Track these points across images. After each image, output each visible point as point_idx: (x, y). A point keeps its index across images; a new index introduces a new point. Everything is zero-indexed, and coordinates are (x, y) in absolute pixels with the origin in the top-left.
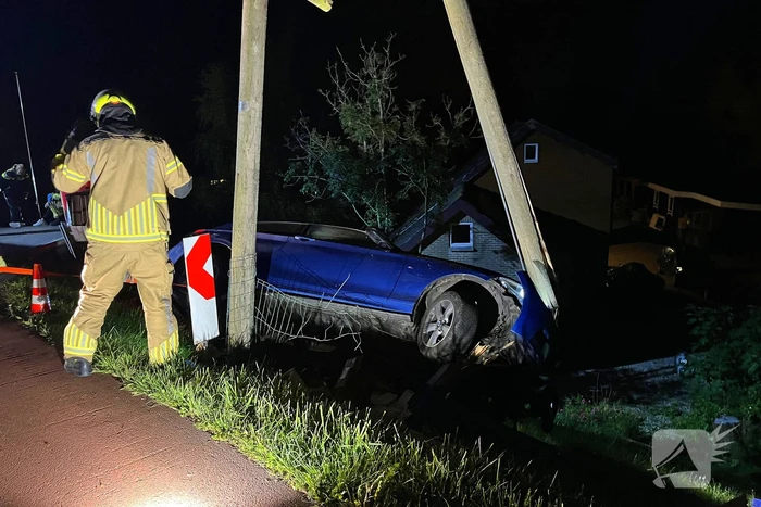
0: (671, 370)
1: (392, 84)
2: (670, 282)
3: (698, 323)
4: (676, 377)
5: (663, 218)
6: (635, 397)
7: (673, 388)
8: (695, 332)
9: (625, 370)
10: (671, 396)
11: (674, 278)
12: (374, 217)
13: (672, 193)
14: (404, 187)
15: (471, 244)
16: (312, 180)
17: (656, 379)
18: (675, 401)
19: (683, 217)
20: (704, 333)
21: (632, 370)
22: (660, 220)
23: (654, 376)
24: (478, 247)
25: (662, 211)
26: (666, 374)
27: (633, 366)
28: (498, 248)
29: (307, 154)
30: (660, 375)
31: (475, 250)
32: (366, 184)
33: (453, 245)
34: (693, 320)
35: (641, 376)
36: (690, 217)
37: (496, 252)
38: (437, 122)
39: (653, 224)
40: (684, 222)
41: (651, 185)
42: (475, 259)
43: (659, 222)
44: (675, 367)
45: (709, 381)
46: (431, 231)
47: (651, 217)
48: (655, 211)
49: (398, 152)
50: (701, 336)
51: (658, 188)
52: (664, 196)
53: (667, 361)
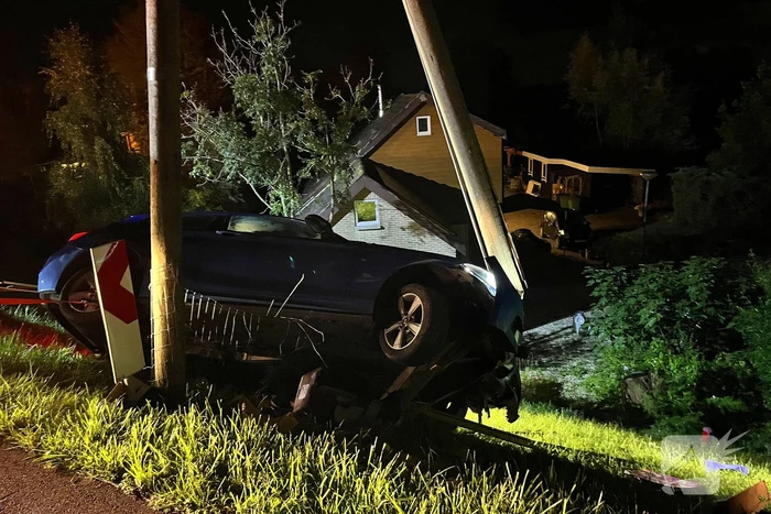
0: (570, 330)
1: (287, 52)
2: (555, 244)
3: (596, 285)
4: (576, 337)
5: (539, 184)
6: (544, 360)
7: (574, 348)
8: (595, 294)
9: (530, 335)
10: (576, 355)
11: (557, 241)
12: (278, 198)
13: (545, 161)
14: (305, 165)
15: (377, 221)
16: (202, 161)
17: (559, 340)
18: (579, 360)
19: (555, 182)
20: (603, 294)
21: (536, 334)
22: (535, 186)
23: (557, 338)
24: (386, 225)
25: (537, 177)
26: (567, 334)
27: (536, 330)
28: (406, 224)
29: (194, 132)
30: (561, 336)
31: (382, 228)
32: (268, 163)
33: (358, 224)
34: (591, 282)
35: (544, 339)
36: (562, 182)
37: (403, 229)
38: (336, 95)
39: (529, 191)
40: (557, 187)
41: (525, 154)
42: (383, 237)
43: (535, 189)
44: (573, 327)
45: (612, 339)
46: (336, 210)
47: (527, 184)
48: (530, 178)
49: (298, 128)
50: (600, 297)
51: (532, 156)
52: (537, 164)
53: (566, 322)
